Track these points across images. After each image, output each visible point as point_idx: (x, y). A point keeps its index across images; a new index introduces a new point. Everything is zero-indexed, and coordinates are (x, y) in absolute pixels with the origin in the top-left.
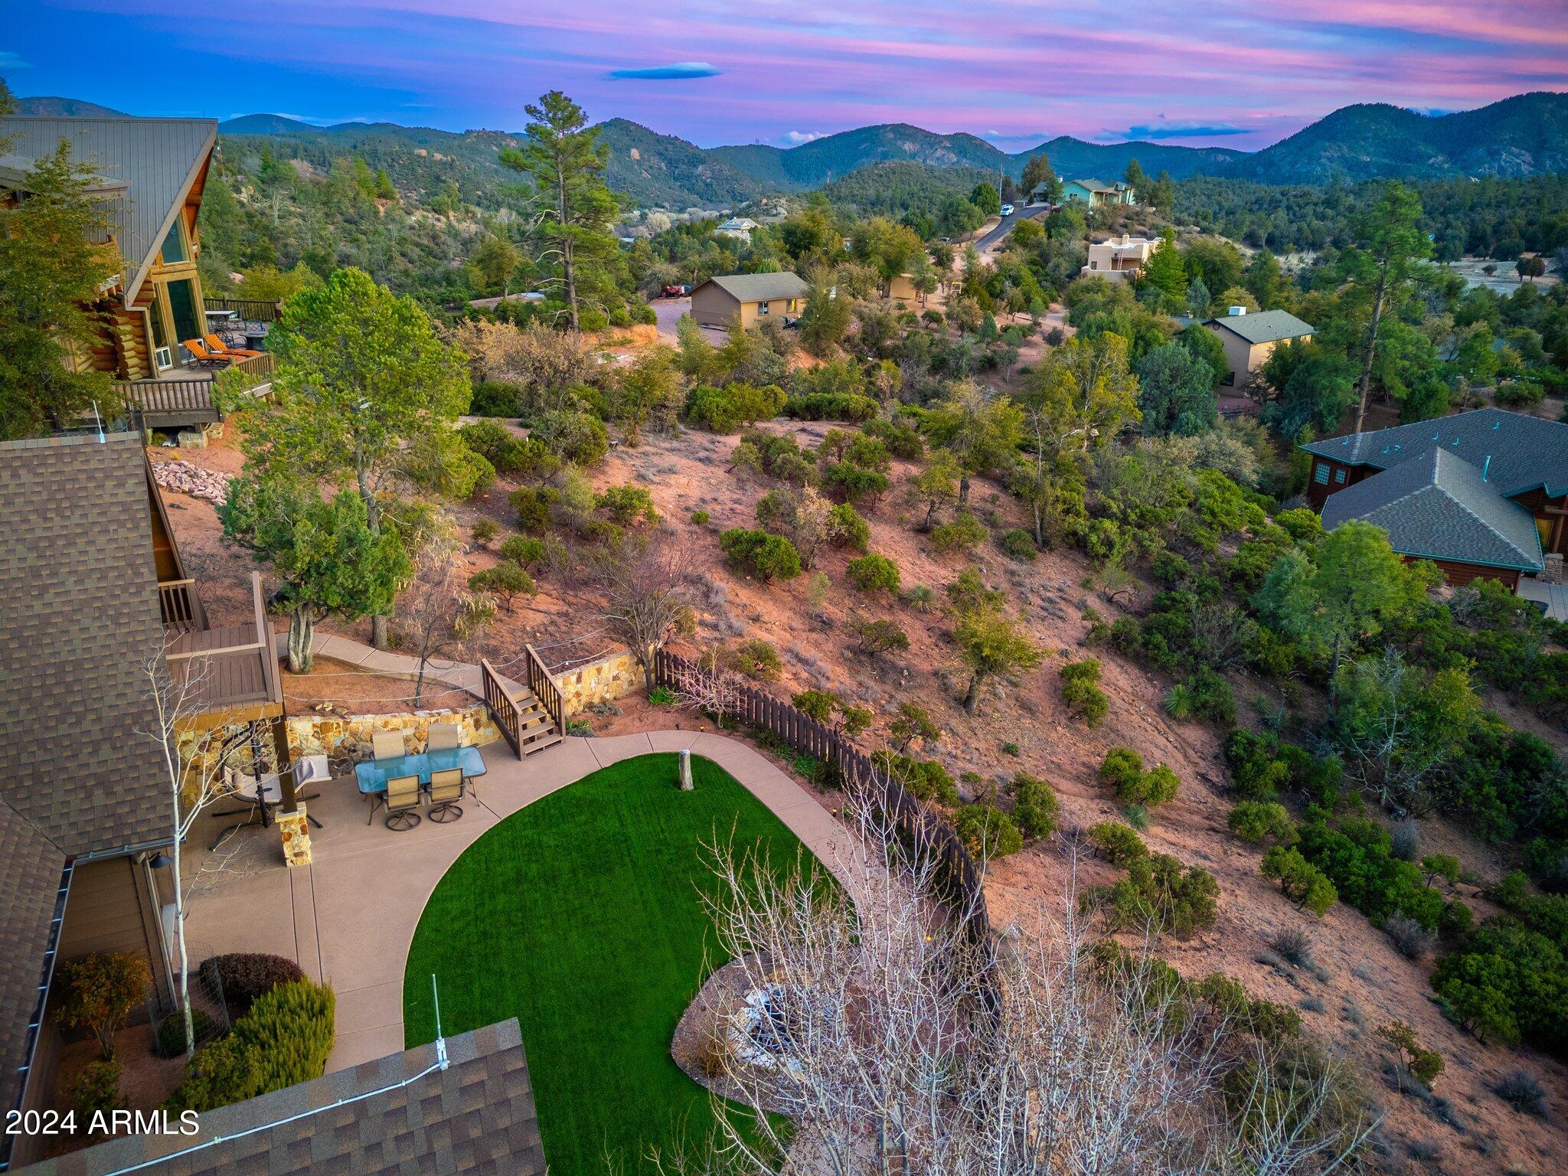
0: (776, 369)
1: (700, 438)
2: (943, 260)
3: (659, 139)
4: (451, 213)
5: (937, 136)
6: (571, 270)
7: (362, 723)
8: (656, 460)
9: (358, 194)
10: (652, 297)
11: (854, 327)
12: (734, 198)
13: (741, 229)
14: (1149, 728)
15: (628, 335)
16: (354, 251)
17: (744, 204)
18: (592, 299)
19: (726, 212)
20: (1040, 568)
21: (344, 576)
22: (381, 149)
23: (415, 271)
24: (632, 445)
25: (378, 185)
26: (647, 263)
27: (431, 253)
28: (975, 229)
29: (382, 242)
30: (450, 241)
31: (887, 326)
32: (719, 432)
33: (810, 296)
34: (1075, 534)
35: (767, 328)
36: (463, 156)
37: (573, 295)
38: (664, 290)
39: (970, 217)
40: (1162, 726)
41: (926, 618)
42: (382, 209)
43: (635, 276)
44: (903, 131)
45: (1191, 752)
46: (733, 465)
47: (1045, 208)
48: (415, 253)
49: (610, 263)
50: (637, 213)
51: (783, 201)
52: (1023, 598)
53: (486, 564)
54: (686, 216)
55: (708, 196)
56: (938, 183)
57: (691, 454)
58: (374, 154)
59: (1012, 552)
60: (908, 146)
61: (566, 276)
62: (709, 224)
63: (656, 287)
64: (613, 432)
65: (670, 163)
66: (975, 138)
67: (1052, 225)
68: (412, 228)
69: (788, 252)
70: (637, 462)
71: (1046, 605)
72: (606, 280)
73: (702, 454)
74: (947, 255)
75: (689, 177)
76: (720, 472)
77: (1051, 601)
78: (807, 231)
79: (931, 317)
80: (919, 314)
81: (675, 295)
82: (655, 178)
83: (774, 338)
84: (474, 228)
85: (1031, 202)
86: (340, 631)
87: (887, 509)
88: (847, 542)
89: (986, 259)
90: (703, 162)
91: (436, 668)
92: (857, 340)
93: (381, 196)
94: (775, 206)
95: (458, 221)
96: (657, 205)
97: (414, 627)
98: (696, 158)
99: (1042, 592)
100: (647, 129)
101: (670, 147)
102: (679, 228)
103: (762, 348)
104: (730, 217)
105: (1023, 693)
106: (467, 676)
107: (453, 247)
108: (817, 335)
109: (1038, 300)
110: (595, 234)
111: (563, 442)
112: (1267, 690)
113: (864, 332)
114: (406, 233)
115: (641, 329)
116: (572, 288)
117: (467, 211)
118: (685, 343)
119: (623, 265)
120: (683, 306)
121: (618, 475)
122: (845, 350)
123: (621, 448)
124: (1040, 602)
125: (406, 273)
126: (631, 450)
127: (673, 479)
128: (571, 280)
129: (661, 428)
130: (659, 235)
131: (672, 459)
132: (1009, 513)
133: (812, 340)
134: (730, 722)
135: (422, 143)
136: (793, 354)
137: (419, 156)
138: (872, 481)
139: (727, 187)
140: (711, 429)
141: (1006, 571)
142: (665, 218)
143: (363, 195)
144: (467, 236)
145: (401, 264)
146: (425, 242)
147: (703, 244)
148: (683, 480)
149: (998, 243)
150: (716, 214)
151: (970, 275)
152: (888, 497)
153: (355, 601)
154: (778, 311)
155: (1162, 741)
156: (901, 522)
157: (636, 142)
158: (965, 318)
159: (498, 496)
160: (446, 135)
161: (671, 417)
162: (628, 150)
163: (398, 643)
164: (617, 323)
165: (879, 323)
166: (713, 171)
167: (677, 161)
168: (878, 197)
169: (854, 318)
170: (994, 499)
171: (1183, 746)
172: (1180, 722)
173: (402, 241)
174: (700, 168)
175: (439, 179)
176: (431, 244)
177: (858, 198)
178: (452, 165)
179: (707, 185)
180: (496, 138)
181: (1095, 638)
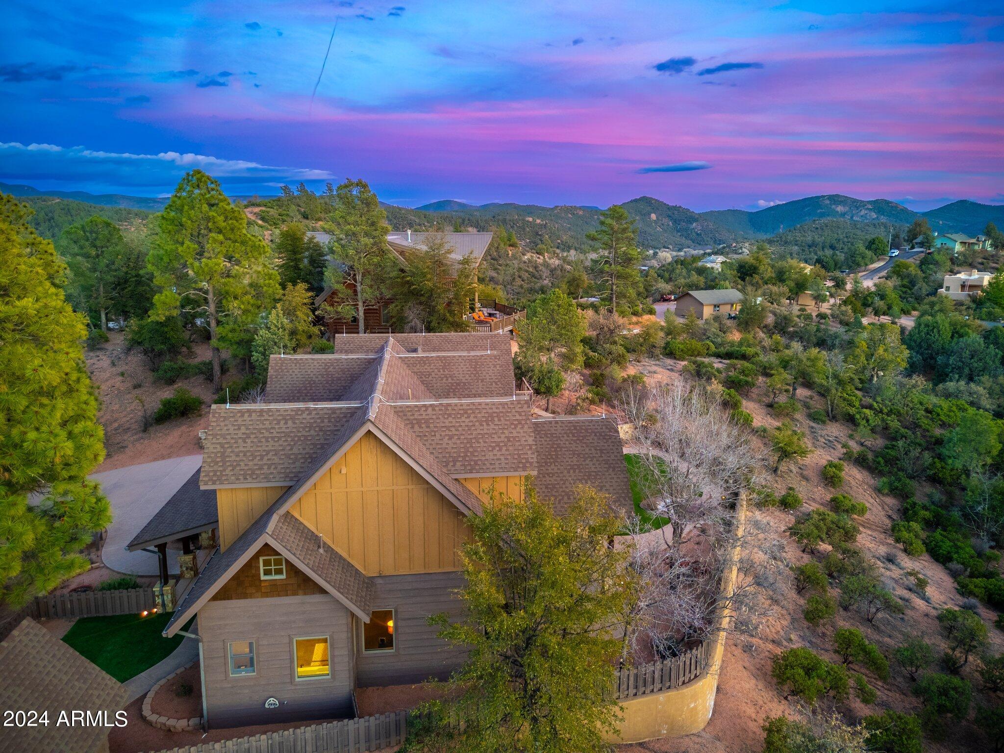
0: (719, 340)
1: (669, 361)
2: (839, 284)
3: (669, 208)
4: (546, 254)
5: (863, 201)
6: (614, 287)
8: (648, 368)
9: (499, 245)
10: (655, 301)
11: (770, 319)
12: (715, 242)
13: (716, 263)
14: (867, 495)
15: (640, 319)
16: (495, 275)
17: (721, 246)
18: (623, 301)
19: (709, 251)
20: (829, 428)
22: (508, 217)
23: (526, 286)
24: (638, 362)
25: (509, 240)
26: (654, 283)
27: (534, 276)
28: (866, 265)
29: (510, 271)
30: (544, 269)
31: (790, 320)
32: (679, 360)
33: (744, 302)
34: (849, 415)
35: (716, 318)
36: (551, 220)
37: (614, 299)
38: (662, 297)
39: (863, 258)
40: (874, 495)
41: (764, 439)
42: (510, 252)
43: (647, 290)
44: (835, 199)
45: (886, 507)
46: (683, 372)
47: (922, 252)
48: (526, 276)
49: (634, 284)
50: (651, 252)
51: (747, 245)
52: (815, 439)
54: (682, 253)
55: (698, 241)
56: (859, 232)
57: (664, 367)
58: (504, 221)
59: (814, 419)
60: (840, 209)
61: (612, 290)
62: (696, 259)
63: (658, 296)
64: (630, 357)
65: (675, 221)
66: (891, 203)
67: (924, 263)
68: (525, 262)
69: (739, 277)
70: (640, 368)
71: (827, 442)
72: (632, 292)
73: (669, 367)
74: (842, 281)
75: (686, 230)
76: (676, 375)
77: (829, 441)
78: (752, 265)
79: (822, 316)
80: (814, 314)
81: (669, 300)
82: (665, 231)
83: (720, 324)
84: (557, 262)
85: (913, 248)
87: (754, 396)
88: (730, 405)
89: (868, 284)
90: (696, 220)
92: (771, 327)
93: (511, 245)
94: (741, 248)
95: (550, 259)
96: (664, 247)
98: (692, 218)
99: (826, 437)
100: (662, 202)
101: (676, 212)
102: (676, 262)
103: (714, 328)
104: (710, 254)
105: (805, 473)
107: (546, 273)
108: (747, 323)
109: (896, 309)
110: (628, 270)
111: (611, 356)
112: (936, 488)
113: (776, 323)
114: (522, 265)
115: (646, 317)
116: (614, 296)
117: (554, 253)
118: (667, 321)
119: (641, 285)
120: (672, 306)
121: (632, 372)
122: (763, 332)
123: (633, 362)
124: (824, 441)
125: (521, 287)
126: (638, 363)
127: (655, 376)
128: (614, 292)
129: (652, 355)
130: (664, 266)
132: (818, 404)
133: (743, 326)
135: (530, 214)
136: (731, 333)
137: (528, 221)
138: (747, 383)
139: (711, 235)
140: (675, 358)
141: (809, 427)
142: (668, 255)
143: (502, 245)
144: (553, 266)
145: (519, 282)
146: (531, 270)
147: (689, 271)
149: (884, 273)
150: (702, 252)
151: (856, 293)
152: (755, 391)
154: (725, 310)
155: (872, 501)
156: (759, 401)
157: (654, 210)
158: (842, 317)
160: (543, 209)
161: (657, 351)
162: (649, 214)
164: (635, 314)
165: (785, 318)
166: (702, 226)
167: (680, 220)
168: (813, 241)
169: (771, 315)
170: (811, 398)
171: (883, 505)
172: (883, 495)
173: (520, 269)
174: (694, 224)
175: (537, 234)
176: (534, 271)
177: (799, 243)
178: (545, 226)
179: (698, 234)
180: (571, 210)
181: (848, 457)
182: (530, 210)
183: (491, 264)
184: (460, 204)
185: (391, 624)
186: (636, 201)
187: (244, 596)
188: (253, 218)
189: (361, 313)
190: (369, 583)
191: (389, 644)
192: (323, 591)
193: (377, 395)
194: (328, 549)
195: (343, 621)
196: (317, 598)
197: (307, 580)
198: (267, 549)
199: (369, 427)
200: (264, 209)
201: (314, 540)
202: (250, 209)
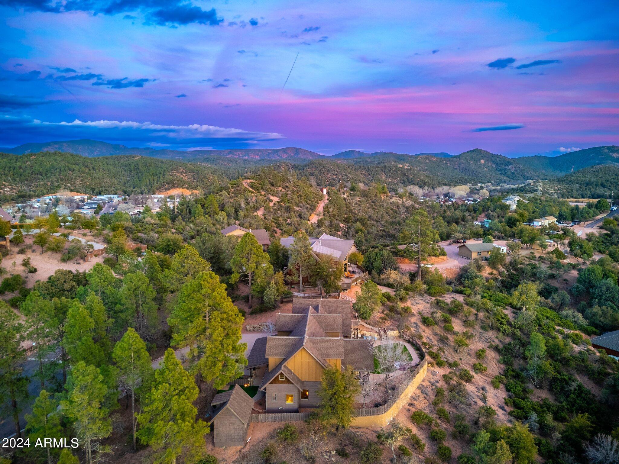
0: (474, 274)
1: (428, 297)
3: (493, 156)
4: (404, 198)
7: (365, 332)
11: (508, 261)
12: (524, 178)
13: (514, 200)
14: (494, 363)
15: (438, 259)
16: (372, 213)
20: (488, 333)
21: (365, 315)
24: (414, 298)
27: (396, 212)
28: (592, 217)
30: (402, 207)
32: (432, 297)
37: (420, 253)
38: (457, 241)
42: (383, 198)
46: (431, 304)
48: (391, 212)
51: (541, 184)
52: (481, 337)
53: (383, 315)
55: (512, 177)
57: (424, 301)
59: (484, 329)
63: (455, 240)
65: (497, 164)
68: (391, 203)
70: (413, 301)
73: (427, 301)
75: (504, 170)
76: (428, 305)
77: (486, 339)
79: (541, 258)
81: (460, 243)
82: (490, 170)
83: (477, 264)
86: (363, 321)
88: (446, 321)
90: (511, 164)
91: (373, 328)
92: (507, 265)
94: (537, 186)
96: (488, 182)
97: (371, 322)
98: (508, 162)
99: (486, 337)
100: (488, 152)
101: (498, 159)
105: (470, 352)
106: (377, 330)
107: (403, 210)
111: (400, 297)
113: (510, 263)
114: (389, 205)
115: (442, 257)
116: (420, 251)
121: (408, 304)
122: (503, 268)
123: (411, 298)
127: (418, 305)
129: (420, 295)
131: (421, 301)
133: (491, 264)
134: (409, 342)
135: (402, 161)
137: (400, 167)
139: (521, 174)
140: (430, 296)
141: (480, 332)
143: (378, 193)
146: (394, 208)
148: (420, 306)
153: (366, 318)
154: (484, 254)
155: (495, 366)
156: (461, 319)
157: (483, 157)
158: (550, 260)
159: (387, 305)
160: (410, 156)
161: (423, 292)
162: (480, 160)
163: (369, 324)
164: (435, 256)
166: (515, 168)
167: (500, 164)
173: (387, 208)
174: (510, 166)
175: (405, 175)
176: (396, 209)
177: (580, 182)
178: (410, 170)
179: (512, 173)
180: (428, 156)
181: (491, 347)
182: (402, 158)
183: (371, 206)
184: (359, 152)
185: (307, 393)
186: (471, 151)
187: (276, 383)
188: (247, 186)
189: (301, 278)
190: (303, 382)
191: (307, 398)
192: (293, 384)
193: (306, 336)
194: (294, 374)
195: (297, 391)
196: (291, 385)
197: (289, 381)
198: (281, 373)
199: (304, 347)
200: (252, 181)
201: (290, 371)
202: (245, 181)
